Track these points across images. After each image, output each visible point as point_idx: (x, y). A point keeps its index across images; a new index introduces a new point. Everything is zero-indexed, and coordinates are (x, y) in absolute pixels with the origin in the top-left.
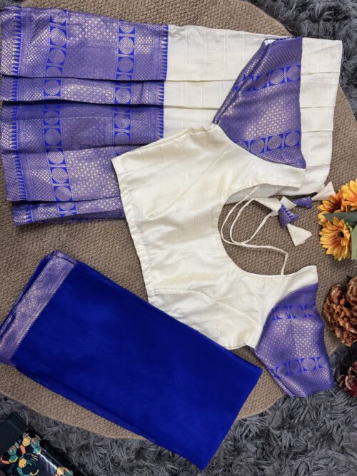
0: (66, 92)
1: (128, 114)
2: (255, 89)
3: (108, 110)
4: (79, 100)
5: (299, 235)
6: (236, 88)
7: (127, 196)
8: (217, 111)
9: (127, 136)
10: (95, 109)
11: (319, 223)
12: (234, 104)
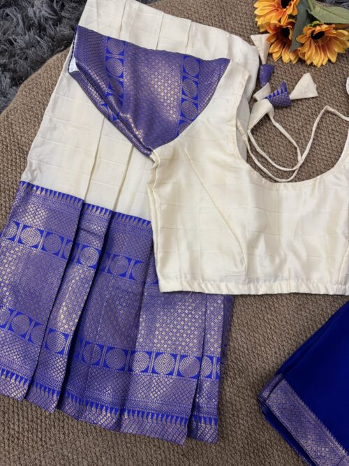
0: (66, 326)
1: (112, 256)
2: (122, 96)
3: (101, 280)
4: (80, 313)
5: (305, 87)
6: (114, 119)
7: (209, 285)
8: (135, 149)
9: (139, 264)
10: (95, 295)
11: (294, 62)
12: (133, 125)
